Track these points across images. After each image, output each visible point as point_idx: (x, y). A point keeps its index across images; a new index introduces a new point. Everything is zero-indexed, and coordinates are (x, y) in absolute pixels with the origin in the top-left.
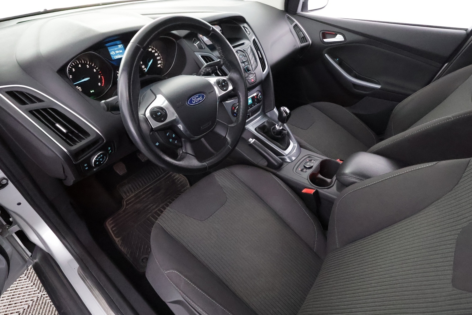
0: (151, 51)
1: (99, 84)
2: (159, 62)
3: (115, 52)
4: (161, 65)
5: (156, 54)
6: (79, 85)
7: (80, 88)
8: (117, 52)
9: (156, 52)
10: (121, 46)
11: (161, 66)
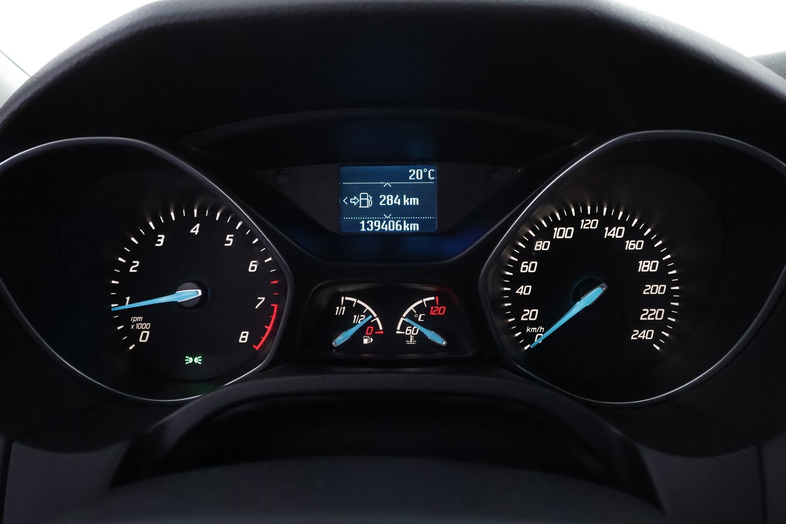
0: (622, 242)
1: (244, 337)
2: (653, 314)
3: (376, 200)
4: (658, 335)
5: (646, 266)
6: (147, 313)
7: (147, 325)
8: (390, 200)
9: (649, 253)
10: (425, 175)
11: (655, 340)
